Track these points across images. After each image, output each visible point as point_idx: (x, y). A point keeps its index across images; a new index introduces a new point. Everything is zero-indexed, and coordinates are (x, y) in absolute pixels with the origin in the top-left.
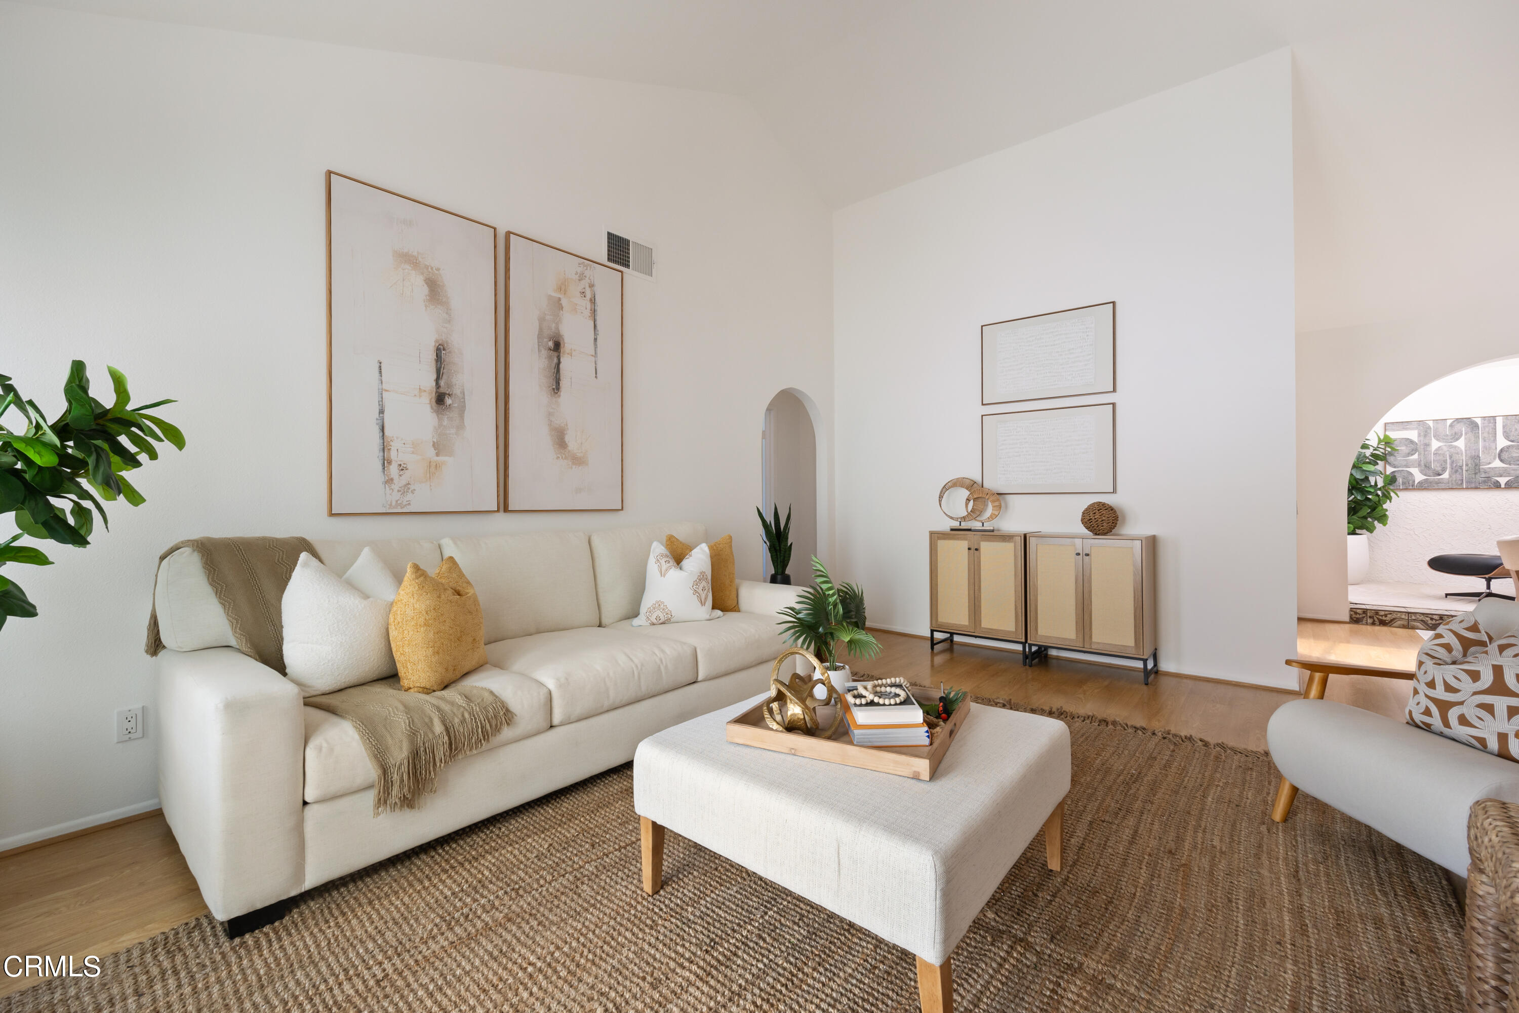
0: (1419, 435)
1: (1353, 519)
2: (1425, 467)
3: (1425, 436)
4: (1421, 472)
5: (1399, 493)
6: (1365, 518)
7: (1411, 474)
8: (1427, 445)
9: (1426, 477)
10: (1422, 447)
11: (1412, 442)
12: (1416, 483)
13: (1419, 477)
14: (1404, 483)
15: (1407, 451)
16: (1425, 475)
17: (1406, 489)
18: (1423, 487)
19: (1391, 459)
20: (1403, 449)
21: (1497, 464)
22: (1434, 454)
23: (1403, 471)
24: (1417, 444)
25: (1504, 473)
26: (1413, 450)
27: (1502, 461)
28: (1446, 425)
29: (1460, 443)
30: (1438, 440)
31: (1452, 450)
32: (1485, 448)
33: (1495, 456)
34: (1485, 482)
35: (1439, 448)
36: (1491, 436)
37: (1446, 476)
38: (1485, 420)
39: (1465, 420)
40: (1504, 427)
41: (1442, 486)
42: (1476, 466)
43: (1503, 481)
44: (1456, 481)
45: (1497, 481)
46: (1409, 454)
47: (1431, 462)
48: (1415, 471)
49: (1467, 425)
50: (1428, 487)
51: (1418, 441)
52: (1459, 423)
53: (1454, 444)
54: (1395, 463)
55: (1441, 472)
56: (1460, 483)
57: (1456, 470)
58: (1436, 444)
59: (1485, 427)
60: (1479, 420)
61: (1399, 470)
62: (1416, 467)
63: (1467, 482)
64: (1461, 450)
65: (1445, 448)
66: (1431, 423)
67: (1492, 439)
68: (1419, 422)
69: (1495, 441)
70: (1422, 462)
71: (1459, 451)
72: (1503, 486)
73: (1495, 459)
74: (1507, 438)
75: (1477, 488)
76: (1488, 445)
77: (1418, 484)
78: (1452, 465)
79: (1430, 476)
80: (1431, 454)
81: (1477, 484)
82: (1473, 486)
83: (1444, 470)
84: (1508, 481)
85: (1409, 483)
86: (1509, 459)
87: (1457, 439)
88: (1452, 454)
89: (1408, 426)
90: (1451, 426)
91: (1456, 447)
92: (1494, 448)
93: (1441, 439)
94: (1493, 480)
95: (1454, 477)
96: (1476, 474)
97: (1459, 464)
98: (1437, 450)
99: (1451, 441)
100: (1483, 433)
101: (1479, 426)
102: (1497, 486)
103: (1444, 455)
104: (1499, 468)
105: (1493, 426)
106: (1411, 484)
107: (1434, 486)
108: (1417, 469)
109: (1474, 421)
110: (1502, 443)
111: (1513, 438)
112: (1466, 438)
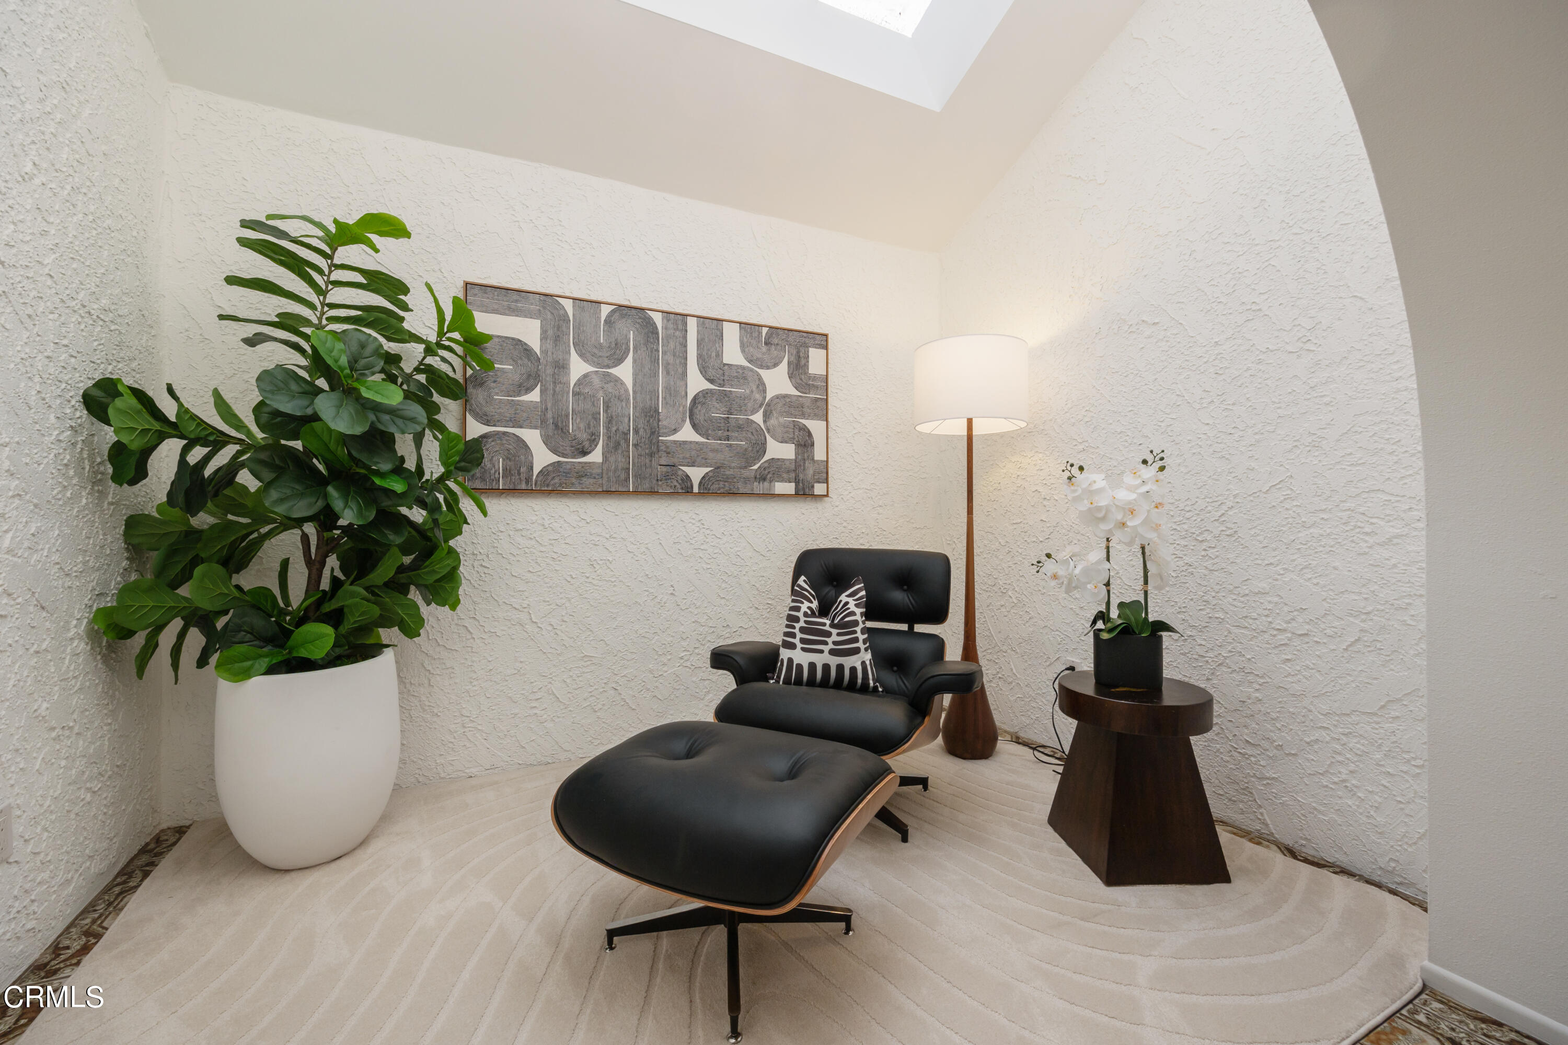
0: (544, 337)
1: (353, 595)
2: (556, 429)
3: (557, 339)
4: (547, 441)
5: (491, 504)
6: (399, 586)
7: (522, 445)
8: (562, 366)
9: (555, 458)
10: (550, 371)
11: (527, 351)
12: (536, 471)
13: (541, 456)
14: (507, 472)
15: (516, 378)
16: (554, 451)
17: (512, 491)
18: (550, 485)
19: (478, 395)
20: (507, 368)
21: (687, 434)
22: (574, 395)
23: (505, 433)
24: (539, 359)
25: (698, 456)
26: (530, 375)
27: (694, 426)
28: (599, 318)
29: (625, 372)
30: (582, 355)
31: (609, 387)
32: (667, 388)
33: (684, 413)
34: (667, 477)
35: (584, 380)
36: (678, 361)
37: (596, 456)
38: (668, 320)
39: (634, 311)
40: (700, 343)
41: (588, 483)
42: (653, 433)
43: (696, 474)
44: (615, 471)
45: (688, 476)
46: (520, 386)
47: (567, 416)
48: (532, 437)
49: (638, 326)
50: (561, 485)
51: (541, 351)
52: (623, 316)
53: (614, 371)
54: (490, 410)
55: (586, 444)
56: (623, 476)
57: (616, 445)
58: (578, 368)
59: (667, 338)
60: (657, 318)
61: (498, 433)
62: (536, 428)
63: (635, 476)
64: (627, 391)
65: (596, 381)
66: (568, 305)
67: (680, 370)
68: (542, 298)
69: (684, 374)
70: (549, 415)
71: (622, 392)
72: (696, 490)
73: (684, 421)
74: (703, 370)
75: (652, 493)
76: (672, 383)
77: (537, 476)
78: (608, 428)
79: (564, 456)
80: (568, 393)
81: (655, 482)
82: (646, 486)
83: (594, 442)
84: (704, 477)
85: (519, 474)
86: (706, 424)
87: (620, 361)
88: (610, 399)
89: (517, 301)
90: (608, 322)
91: (617, 381)
92: (683, 393)
93: (588, 354)
94: (680, 473)
95: (612, 459)
96: (651, 455)
97: (621, 428)
98: (579, 382)
99: (606, 361)
100: (664, 353)
101: (657, 333)
102: (685, 490)
103: (593, 399)
104: (691, 442)
105: (681, 339)
106: (523, 476)
107: (573, 484)
108: (538, 431)
109: (650, 318)
110: (696, 383)
111: (711, 373)
112: (635, 361)
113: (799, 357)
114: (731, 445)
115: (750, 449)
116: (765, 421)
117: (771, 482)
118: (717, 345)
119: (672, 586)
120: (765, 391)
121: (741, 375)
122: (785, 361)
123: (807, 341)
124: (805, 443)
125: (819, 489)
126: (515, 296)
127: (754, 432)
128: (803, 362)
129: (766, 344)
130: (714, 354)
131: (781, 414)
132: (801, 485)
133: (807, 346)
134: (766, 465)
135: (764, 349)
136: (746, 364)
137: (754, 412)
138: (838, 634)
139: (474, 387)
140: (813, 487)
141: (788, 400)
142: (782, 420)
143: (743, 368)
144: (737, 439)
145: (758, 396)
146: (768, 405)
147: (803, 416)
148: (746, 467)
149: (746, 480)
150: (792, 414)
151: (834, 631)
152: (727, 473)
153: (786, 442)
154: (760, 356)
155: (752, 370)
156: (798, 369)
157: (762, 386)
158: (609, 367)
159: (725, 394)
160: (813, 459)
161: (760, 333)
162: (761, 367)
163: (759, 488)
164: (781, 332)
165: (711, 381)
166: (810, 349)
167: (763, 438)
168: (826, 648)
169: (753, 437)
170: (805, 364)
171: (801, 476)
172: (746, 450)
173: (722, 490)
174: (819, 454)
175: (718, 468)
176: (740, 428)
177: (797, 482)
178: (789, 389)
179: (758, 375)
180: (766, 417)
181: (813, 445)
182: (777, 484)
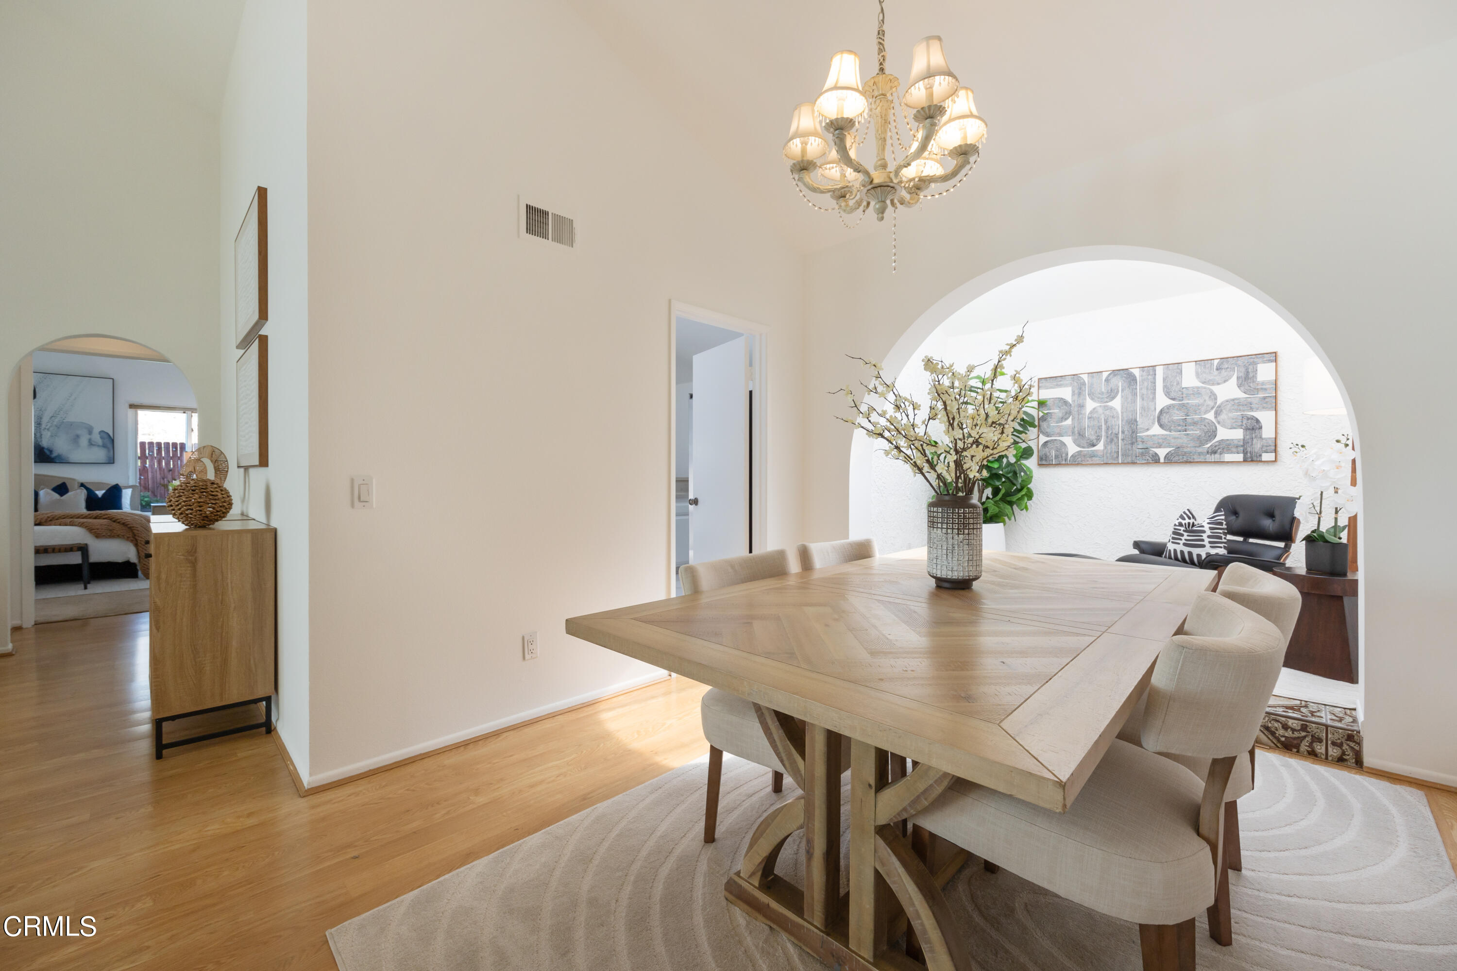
0: (1073, 394)
1: (989, 503)
2: (1080, 436)
3: (1080, 394)
4: (1075, 442)
5: (1046, 470)
6: (1008, 502)
7: (1063, 444)
8: (1081, 406)
9: (1079, 449)
10: (1076, 409)
11: (1065, 402)
12: (1070, 455)
13: (1072, 449)
14: (1056, 457)
15: (1060, 415)
16: (1079, 446)
17: (1059, 465)
18: (1077, 461)
19: (1044, 425)
20: (1056, 412)
21: (1156, 430)
22: (1089, 418)
23: (1055, 440)
24: (1071, 405)
25: (1163, 442)
26: (1066, 413)
27: (1161, 426)
28: (1102, 380)
29: (1116, 403)
30: (1092, 399)
31: (1108, 412)
32: (1143, 408)
33: (1154, 419)
34: (1142, 454)
35: (1094, 410)
36: (1149, 392)
37: (1100, 447)
38: (1143, 371)
39: (1121, 372)
40: (1164, 380)
41: (1096, 460)
42: (1133, 432)
43: (1162, 453)
44: (1110, 453)
45: (1156, 454)
46: (1062, 418)
47: (1085, 429)
48: (1068, 440)
49: (1124, 378)
50: (1081, 461)
51: (1072, 401)
52: (1115, 375)
53: (1110, 404)
54: (1048, 430)
55: (1095, 441)
56: (1115, 455)
57: (1112, 439)
58: (1090, 405)
59: (1143, 381)
60: (1137, 373)
61: (1052, 440)
62: (1070, 436)
63: (1122, 455)
64: (1117, 413)
65: (1100, 411)
66: (1085, 377)
67: (1151, 397)
68: (1072, 377)
69: (1154, 398)
70: (1076, 429)
71: (1115, 413)
72: (1162, 460)
73: (1153, 423)
74: (1167, 394)
75: (1133, 463)
76: (1145, 404)
77: (1071, 457)
78: (1107, 433)
79: (1083, 447)
80: (1085, 418)
81: (1134, 457)
82: (1129, 460)
83: (1098, 439)
84: (1168, 454)
85: (1062, 457)
86: (1169, 424)
87: (1113, 398)
88: (1108, 418)
89: (1060, 381)
90: (1107, 380)
91: (1111, 408)
92: (1153, 409)
93: (1096, 398)
94: (1151, 452)
95: (1109, 447)
96: (1132, 444)
97: (1114, 431)
98: (1091, 412)
99: (1106, 400)
100: (1141, 389)
101: (1136, 380)
102: (1156, 460)
103: (1099, 419)
104: (1158, 435)
105: (1152, 380)
106: (1064, 458)
107: (1088, 461)
108: (1071, 437)
109: (1132, 373)
110: (1162, 401)
111: (1173, 395)
112: (1122, 397)
113: (1248, 372)
114: (1188, 434)
115: (1203, 435)
116: (1216, 417)
117: (1221, 454)
118: (1178, 378)
119: (1148, 513)
120: (1216, 399)
121: (1196, 392)
122: (1235, 377)
123: (1256, 360)
124: (1253, 427)
125: (1266, 457)
126: (1059, 379)
127: (1206, 425)
128: (1251, 375)
129: (1217, 369)
130: (1175, 384)
131: (1230, 411)
132: (1249, 455)
133: (1255, 364)
134: (1217, 444)
135: (1216, 372)
136: (1201, 385)
137: (1206, 412)
138: (1188, 536)
139: (1042, 422)
140: (1260, 456)
141: (1236, 401)
142: (1231, 415)
143: (1198, 388)
144: (1192, 430)
145: (1211, 403)
146: (1219, 407)
147: (1252, 409)
148: (1200, 446)
149: (1200, 454)
150: (1240, 410)
151: (1186, 534)
152: (1185, 450)
153: (1235, 428)
154: (1211, 378)
155: (1205, 388)
156: (1247, 379)
157: (1213, 396)
158: (1107, 402)
159: (1183, 405)
160: (1261, 437)
161: (1212, 364)
162: (1213, 384)
163: (1213, 458)
164: (1231, 359)
165: (1173, 399)
166: (1258, 365)
167: (1214, 428)
168: (1181, 542)
169: (1205, 428)
170: (1253, 376)
171: (1249, 449)
172: (1200, 436)
173: (1181, 461)
174: (1268, 432)
175: (1179, 448)
176: (1195, 423)
177: (1245, 453)
178: (1239, 394)
179: (1210, 389)
180: (1217, 414)
181: (1261, 428)
182: (1226, 455)
